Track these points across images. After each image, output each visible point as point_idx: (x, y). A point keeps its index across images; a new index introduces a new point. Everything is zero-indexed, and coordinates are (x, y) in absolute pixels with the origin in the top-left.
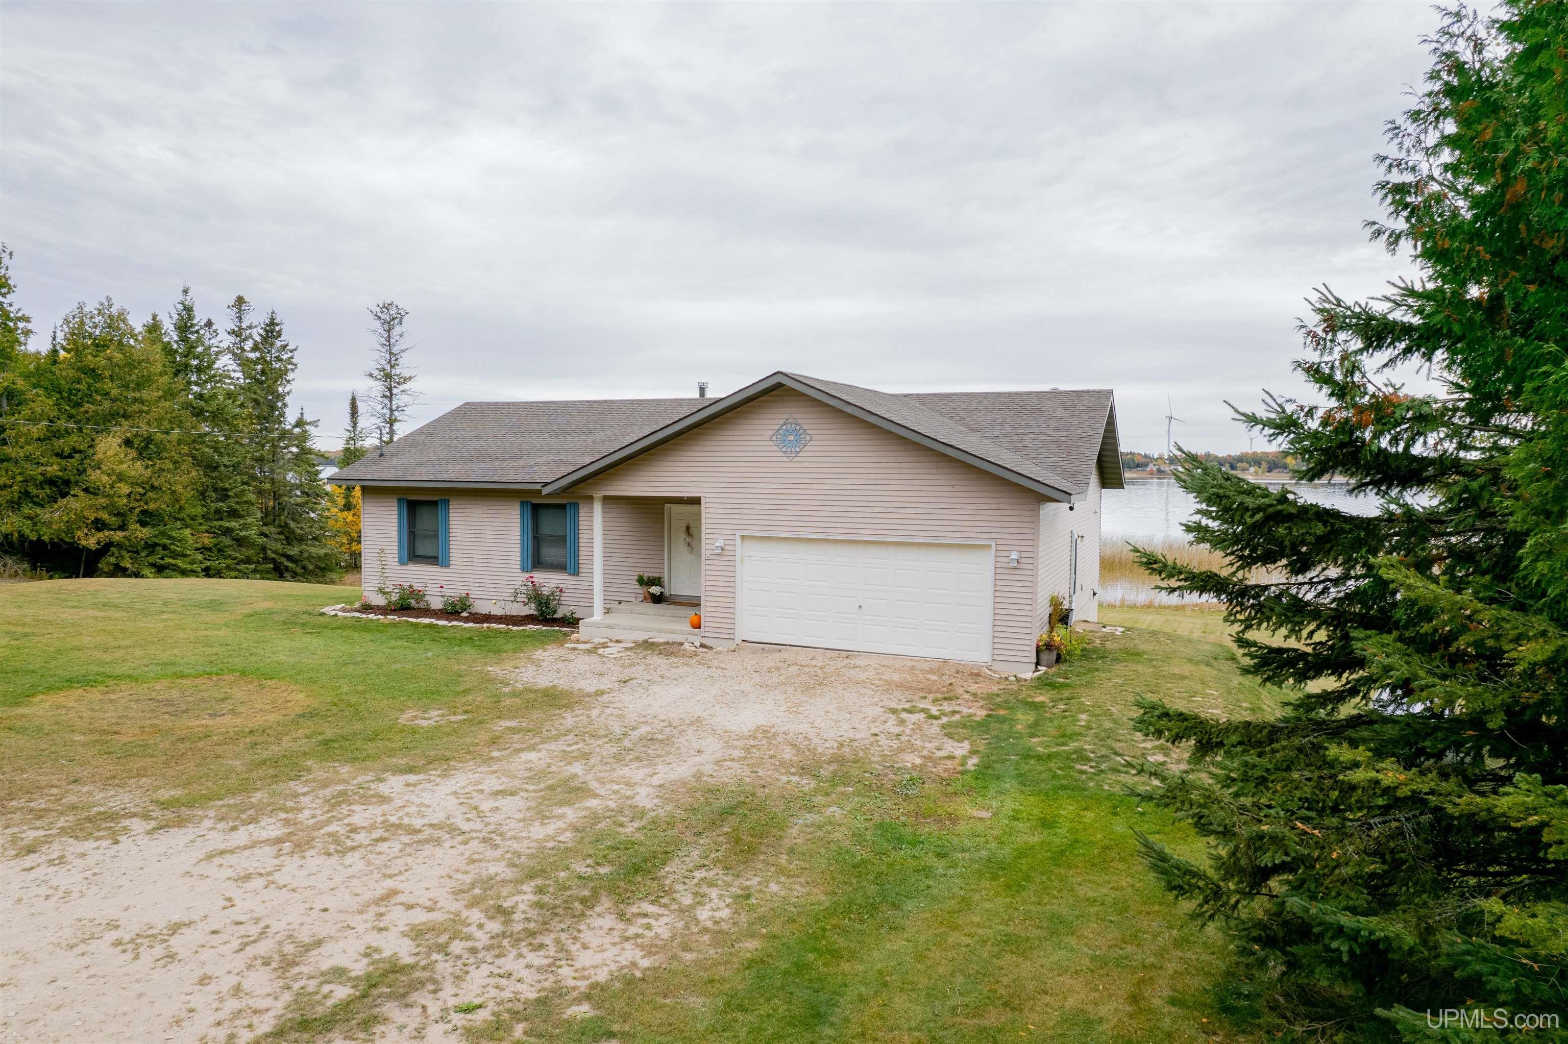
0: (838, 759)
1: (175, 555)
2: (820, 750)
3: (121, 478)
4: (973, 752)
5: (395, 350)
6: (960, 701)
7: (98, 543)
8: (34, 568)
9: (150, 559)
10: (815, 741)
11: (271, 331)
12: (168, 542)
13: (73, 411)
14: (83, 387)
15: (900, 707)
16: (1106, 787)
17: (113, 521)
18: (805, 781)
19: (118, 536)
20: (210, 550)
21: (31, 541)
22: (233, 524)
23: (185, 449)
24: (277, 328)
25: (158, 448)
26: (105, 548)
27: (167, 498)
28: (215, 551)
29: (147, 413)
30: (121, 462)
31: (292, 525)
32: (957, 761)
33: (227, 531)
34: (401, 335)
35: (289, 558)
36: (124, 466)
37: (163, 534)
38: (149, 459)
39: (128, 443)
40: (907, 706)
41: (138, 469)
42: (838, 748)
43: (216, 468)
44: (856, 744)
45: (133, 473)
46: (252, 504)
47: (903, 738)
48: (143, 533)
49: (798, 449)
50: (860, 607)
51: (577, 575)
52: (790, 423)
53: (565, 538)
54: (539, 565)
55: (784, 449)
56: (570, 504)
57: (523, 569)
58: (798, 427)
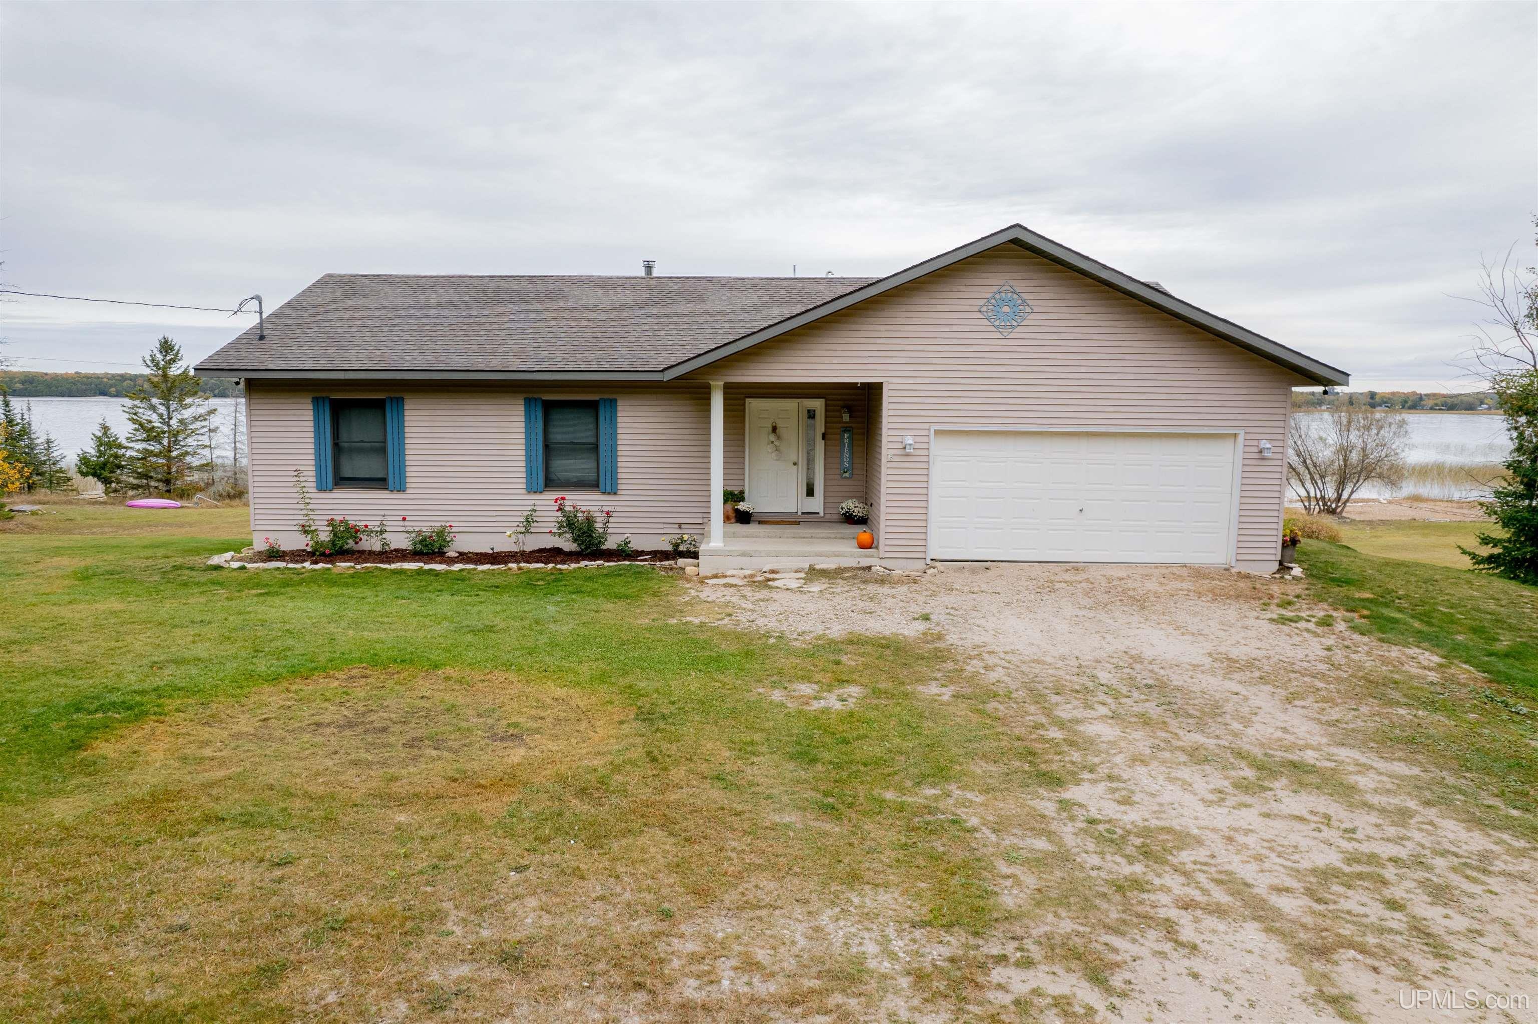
15: (1273, 617)
49: (1014, 323)
50: (1081, 510)
51: (615, 494)
52: (1005, 291)
53: (595, 448)
54: (550, 483)
55: (997, 323)
56: (605, 400)
57: (531, 489)
58: (1015, 296)
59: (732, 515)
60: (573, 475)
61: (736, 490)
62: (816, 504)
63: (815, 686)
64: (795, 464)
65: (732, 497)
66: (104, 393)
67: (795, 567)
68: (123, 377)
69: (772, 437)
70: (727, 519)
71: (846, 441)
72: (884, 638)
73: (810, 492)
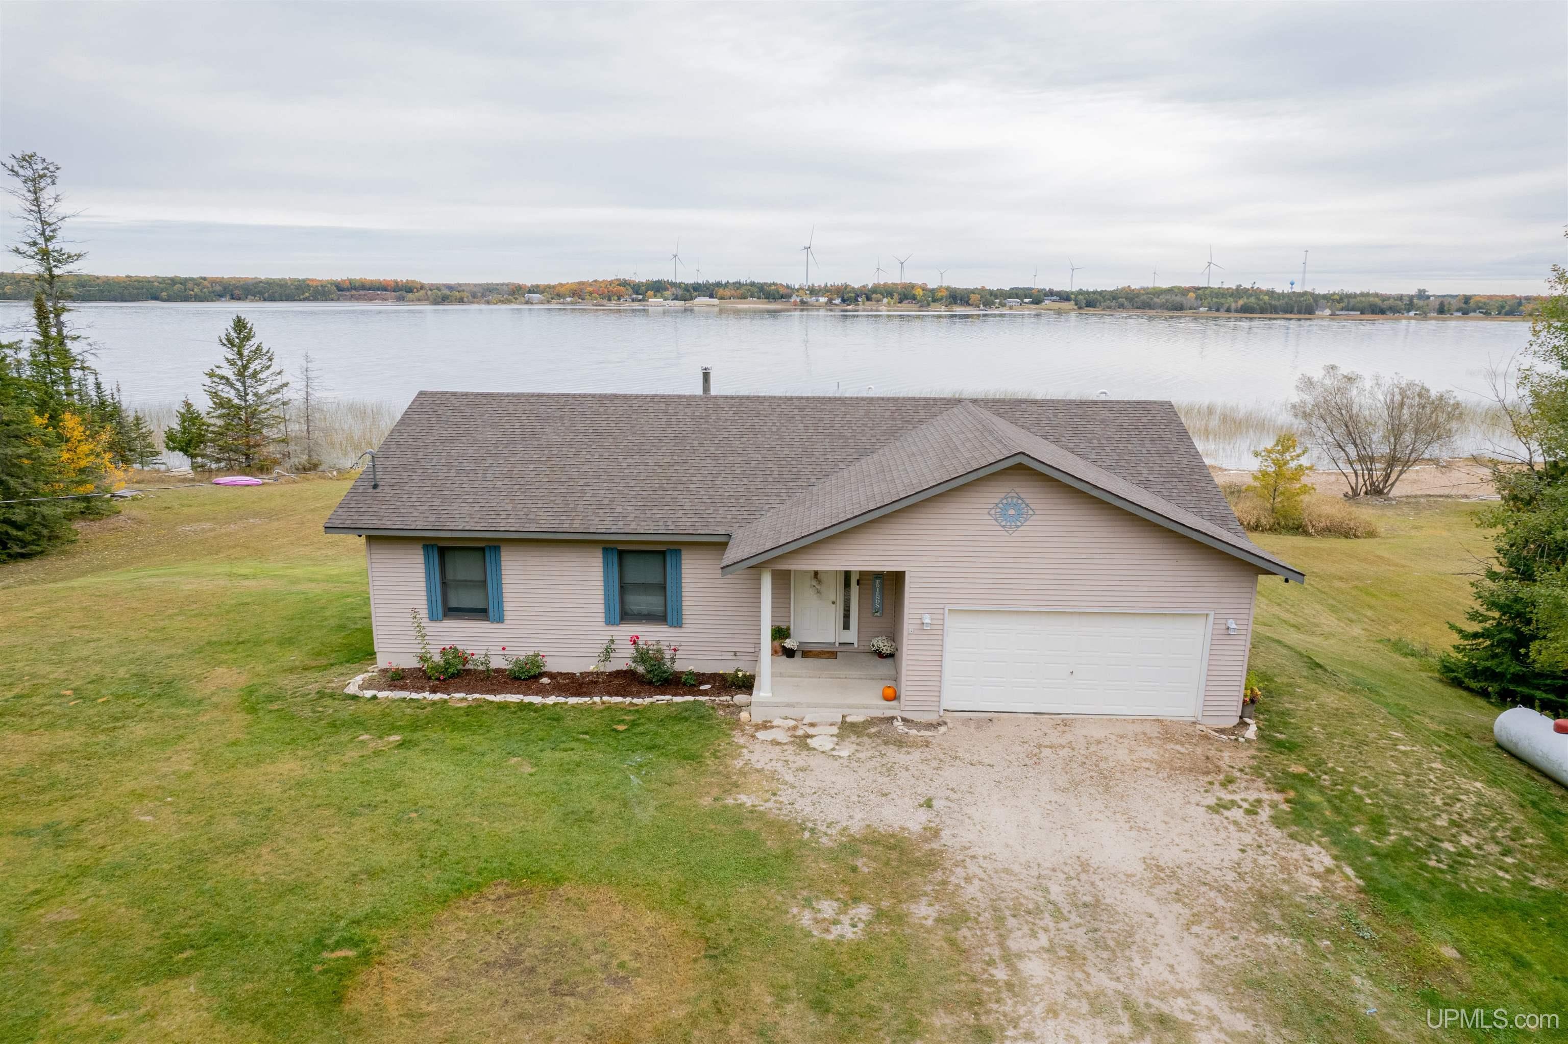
5: (48, 218)
34: (55, 199)
49: (1019, 524)
50: (1072, 673)
51: (680, 627)
52: (1012, 497)
53: (663, 587)
54: (626, 616)
55: (1004, 523)
56: (671, 550)
57: (609, 622)
58: (1020, 502)
59: (779, 649)
60: (645, 609)
61: (783, 625)
62: (851, 636)
63: (835, 904)
64: (833, 603)
65: (780, 633)
66: (156, 298)
67: (830, 721)
68: (173, 281)
69: (814, 583)
70: (775, 652)
71: (878, 586)
72: (892, 836)
73: (846, 627)
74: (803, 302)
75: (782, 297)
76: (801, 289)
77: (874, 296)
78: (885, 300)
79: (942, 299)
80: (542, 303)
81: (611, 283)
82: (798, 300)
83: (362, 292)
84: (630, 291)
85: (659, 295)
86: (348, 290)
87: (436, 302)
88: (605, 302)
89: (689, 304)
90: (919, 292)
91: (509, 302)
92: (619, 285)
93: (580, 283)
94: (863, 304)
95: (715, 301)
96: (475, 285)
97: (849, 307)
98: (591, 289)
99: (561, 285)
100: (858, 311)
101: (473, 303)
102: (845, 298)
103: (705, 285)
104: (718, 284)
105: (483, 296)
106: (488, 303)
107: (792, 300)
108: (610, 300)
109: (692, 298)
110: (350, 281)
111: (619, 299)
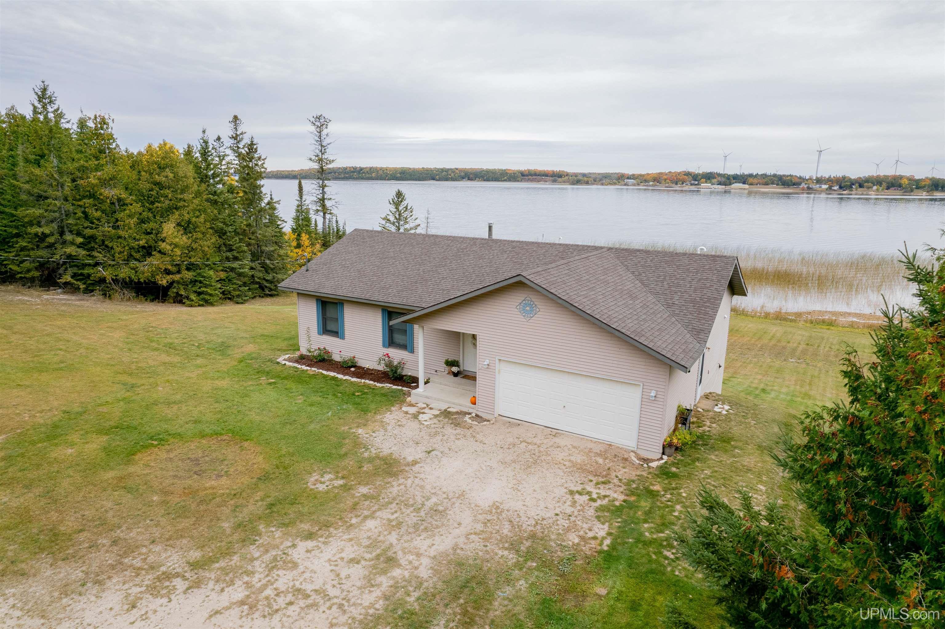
0: (533, 536)
1: (206, 286)
2: (524, 526)
3: (176, 246)
4: (610, 534)
5: (324, 144)
6: (611, 486)
7: (167, 282)
8: (137, 296)
9: (194, 289)
10: (524, 518)
11: (252, 147)
12: (202, 279)
13: (151, 206)
14: (154, 193)
15: (575, 489)
16: (677, 573)
17: (174, 269)
18: (511, 556)
19: (177, 277)
20: (224, 280)
21: (135, 282)
22: (235, 265)
23: (208, 225)
24: (255, 147)
25: (194, 226)
26: (171, 284)
27: (200, 255)
28: (227, 280)
29: (187, 207)
30: (176, 237)
31: (268, 262)
32: (598, 541)
33: (232, 269)
34: (327, 135)
35: (267, 281)
36: (177, 240)
37: (199, 274)
38: (190, 233)
39: (179, 224)
40: (579, 488)
41: (184, 240)
42: (535, 526)
43: (225, 233)
44: (545, 522)
45: (182, 243)
46: (246, 252)
47: (573, 519)
48: (188, 275)
49: (532, 316)
50: (564, 407)
51: (412, 352)
52: (528, 300)
54: (390, 344)
55: (524, 314)
57: (382, 345)
58: (532, 303)
66: (433, 179)
74: (809, 188)
75: (794, 184)
76: (811, 179)
77: (866, 184)
78: (875, 188)
79: (924, 187)
80: (634, 185)
81: (679, 173)
82: (806, 186)
83: (534, 177)
84: (691, 178)
85: (709, 181)
86: (527, 176)
87: (573, 183)
88: (674, 185)
89: (728, 188)
90: (905, 182)
91: (615, 184)
92: (684, 175)
93: (661, 174)
94: (856, 190)
95: (746, 186)
96: (599, 174)
97: (844, 192)
98: (666, 177)
99: (648, 174)
100: (851, 194)
101: (593, 184)
102: (842, 185)
103: (741, 176)
104: (751, 176)
105: (601, 180)
106: (602, 184)
107: (801, 187)
108: (676, 184)
109: (730, 184)
110: (529, 171)
111: (683, 183)
